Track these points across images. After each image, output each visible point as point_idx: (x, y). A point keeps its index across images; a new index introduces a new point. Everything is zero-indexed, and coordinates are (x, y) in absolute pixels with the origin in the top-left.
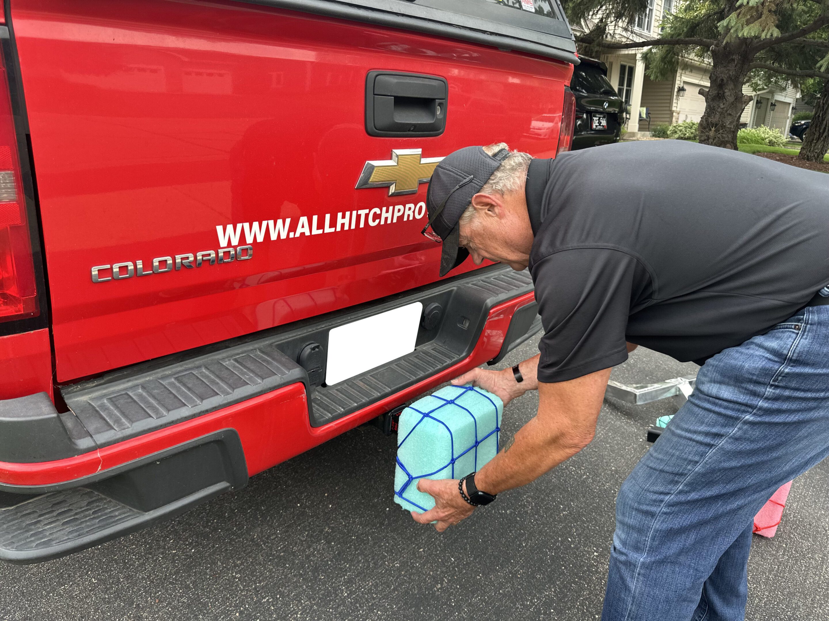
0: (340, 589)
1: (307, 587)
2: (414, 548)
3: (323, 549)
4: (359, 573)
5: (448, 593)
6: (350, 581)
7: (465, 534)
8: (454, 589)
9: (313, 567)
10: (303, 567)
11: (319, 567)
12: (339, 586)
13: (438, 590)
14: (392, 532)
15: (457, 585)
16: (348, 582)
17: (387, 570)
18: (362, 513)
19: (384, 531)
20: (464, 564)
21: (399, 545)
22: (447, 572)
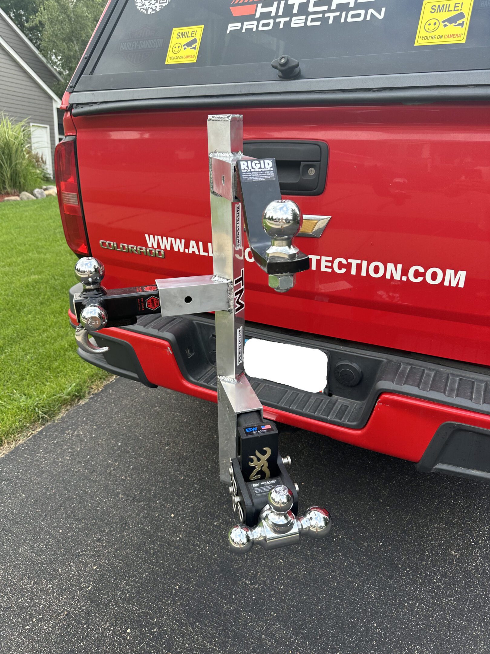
5: (243, 591)
7: (318, 592)
8: (249, 595)
12: (221, 518)
13: (243, 582)
15: (254, 596)
16: (226, 521)
20: (281, 598)
22: (265, 585)
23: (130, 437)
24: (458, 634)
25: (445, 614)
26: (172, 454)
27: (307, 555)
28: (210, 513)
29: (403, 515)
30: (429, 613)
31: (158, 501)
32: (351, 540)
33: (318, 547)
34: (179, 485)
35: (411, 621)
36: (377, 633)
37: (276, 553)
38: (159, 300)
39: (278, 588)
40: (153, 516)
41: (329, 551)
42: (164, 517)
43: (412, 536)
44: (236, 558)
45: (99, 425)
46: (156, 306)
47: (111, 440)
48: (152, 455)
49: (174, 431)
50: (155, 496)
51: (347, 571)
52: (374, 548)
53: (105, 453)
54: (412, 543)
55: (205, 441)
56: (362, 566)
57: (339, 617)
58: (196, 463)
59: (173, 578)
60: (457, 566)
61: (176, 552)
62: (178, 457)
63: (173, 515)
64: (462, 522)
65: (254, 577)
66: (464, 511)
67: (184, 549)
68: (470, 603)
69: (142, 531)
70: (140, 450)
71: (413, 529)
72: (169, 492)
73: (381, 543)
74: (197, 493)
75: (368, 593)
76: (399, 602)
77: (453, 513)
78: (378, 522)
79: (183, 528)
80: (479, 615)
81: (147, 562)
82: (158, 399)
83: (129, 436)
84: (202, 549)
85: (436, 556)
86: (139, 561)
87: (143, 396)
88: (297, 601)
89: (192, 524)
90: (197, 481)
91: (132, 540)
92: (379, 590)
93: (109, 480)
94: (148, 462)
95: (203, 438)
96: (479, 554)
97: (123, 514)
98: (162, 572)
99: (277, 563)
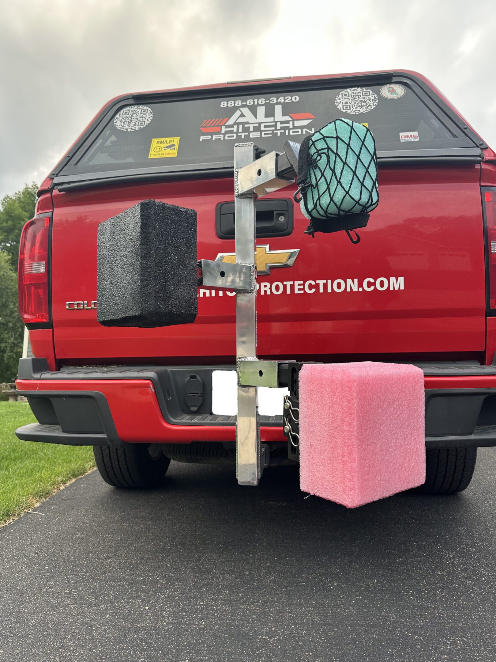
0: (204, 599)
1: (189, 588)
2: (287, 610)
3: (229, 579)
4: (228, 600)
5: (265, 645)
6: (215, 600)
8: (273, 646)
9: (208, 582)
10: (203, 580)
11: (212, 585)
13: (260, 639)
14: (285, 594)
15: (279, 646)
17: (247, 608)
18: (282, 576)
19: (281, 591)
20: (308, 640)
21: (278, 603)
22: (286, 635)
23: (58, 560)
24: (483, 621)
25: (462, 611)
26: (118, 564)
27: (313, 604)
28: (190, 597)
29: (381, 560)
30: (450, 614)
31: (122, 601)
32: (347, 584)
33: (319, 596)
34: (141, 584)
35: (439, 623)
36: (416, 640)
37: (281, 610)
38: (202, 270)
39: (300, 634)
40: (123, 613)
41: (332, 596)
42: (137, 611)
43: (398, 570)
44: (241, 623)
45: (11, 557)
46: (199, 276)
47: (34, 566)
48: (93, 569)
49: (110, 547)
50: (115, 597)
51: (358, 606)
52: (371, 586)
53: (30, 578)
54: (402, 575)
55: (152, 549)
56: (370, 599)
57: (373, 638)
58: (152, 565)
59: (178, 656)
60: (449, 580)
61: (169, 635)
62: (128, 565)
63: (147, 608)
64: (433, 554)
65: (269, 632)
66: (428, 547)
67: (176, 629)
68: (476, 599)
69: (115, 628)
70: (76, 568)
71: (396, 567)
72: (132, 591)
73: (376, 581)
74: (166, 586)
75: (388, 616)
76: (420, 615)
77: (421, 550)
78: (363, 568)
79: (167, 615)
80: (490, 605)
81: (137, 650)
82: (76, 528)
83: (56, 560)
84: (198, 625)
85: (427, 578)
86: (126, 652)
87: (57, 529)
88: (326, 638)
89: (175, 609)
90: (161, 578)
91: (107, 638)
92: (396, 611)
93: (48, 596)
94: (92, 575)
95: (148, 548)
96: (460, 569)
97: (83, 619)
98: (161, 654)
99: (287, 617)
